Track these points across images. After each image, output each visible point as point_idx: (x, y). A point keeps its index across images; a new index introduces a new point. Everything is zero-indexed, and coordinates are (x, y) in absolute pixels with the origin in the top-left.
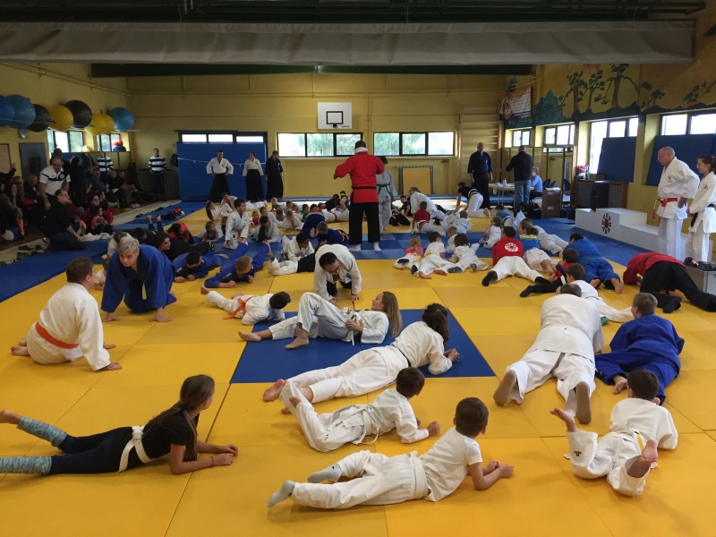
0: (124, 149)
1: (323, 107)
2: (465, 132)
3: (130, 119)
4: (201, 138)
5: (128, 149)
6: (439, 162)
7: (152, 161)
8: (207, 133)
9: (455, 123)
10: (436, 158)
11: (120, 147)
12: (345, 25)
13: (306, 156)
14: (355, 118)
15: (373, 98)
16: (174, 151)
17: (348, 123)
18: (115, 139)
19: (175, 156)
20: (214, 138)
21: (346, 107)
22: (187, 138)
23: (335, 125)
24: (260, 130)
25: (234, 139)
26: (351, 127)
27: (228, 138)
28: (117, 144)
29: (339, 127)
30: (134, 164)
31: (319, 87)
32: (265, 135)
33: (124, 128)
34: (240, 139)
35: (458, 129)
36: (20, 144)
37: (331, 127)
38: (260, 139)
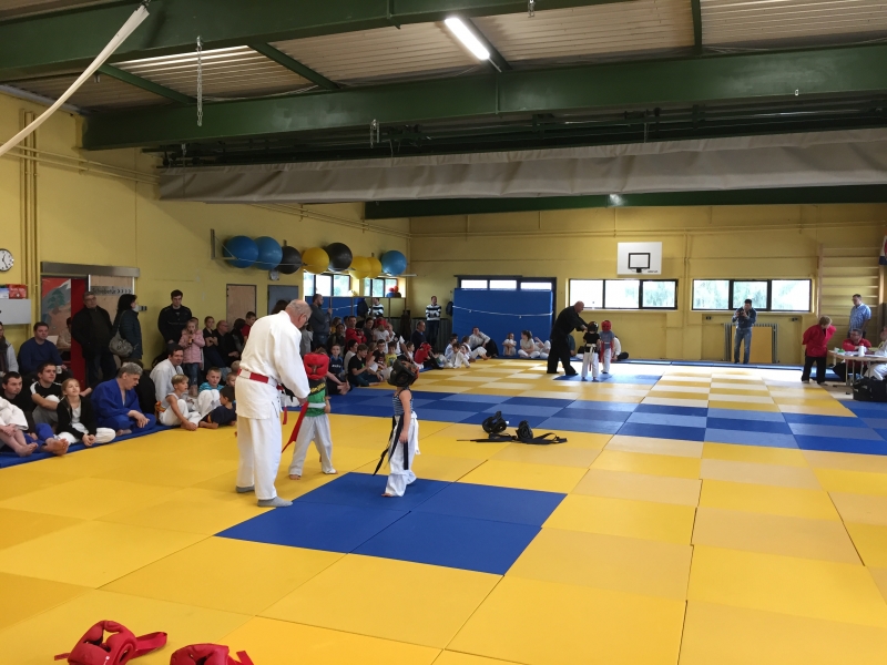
0: (399, 295)
1: (625, 248)
2: (825, 281)
3: (402, 263)
4: (481, 285)
5: (403, 295)
6: (787, 319)
7: (430, 309)
8: (489, 278)
9: (812, 269)
10: (782, 315)
11: (395, 293)
12: (567, 149)
13: (604, 307)
14: (666, 262)
15: (692, 236)
16: (451, 298)
17: (656, 266)
18: (391, 284)
19: (451, 303)
20: (496, 285)
21: (655, 248)
22: (466, 284)
23: (639, 270)
24: (548, 276)
25: (519, 286)
26: (659, 273)
27: (511, 285)
28: (392, 290)
29: (644, 272)
30: (409, 312)
31: (621, 224)
32: (553, 281)
33: (397, 273)
34: (525, 286)
35: (815, 276)
36: (269, 286)
37: (634, 272)
38: (547, 286)
